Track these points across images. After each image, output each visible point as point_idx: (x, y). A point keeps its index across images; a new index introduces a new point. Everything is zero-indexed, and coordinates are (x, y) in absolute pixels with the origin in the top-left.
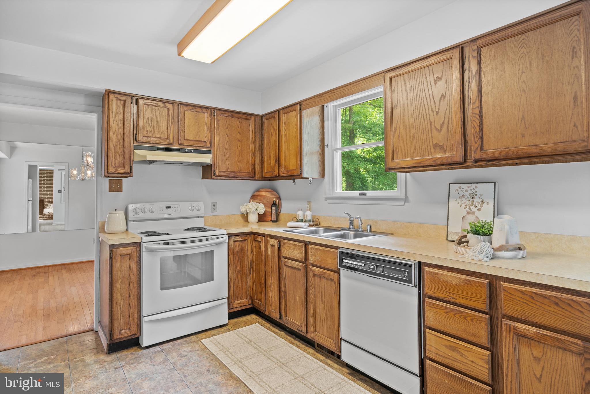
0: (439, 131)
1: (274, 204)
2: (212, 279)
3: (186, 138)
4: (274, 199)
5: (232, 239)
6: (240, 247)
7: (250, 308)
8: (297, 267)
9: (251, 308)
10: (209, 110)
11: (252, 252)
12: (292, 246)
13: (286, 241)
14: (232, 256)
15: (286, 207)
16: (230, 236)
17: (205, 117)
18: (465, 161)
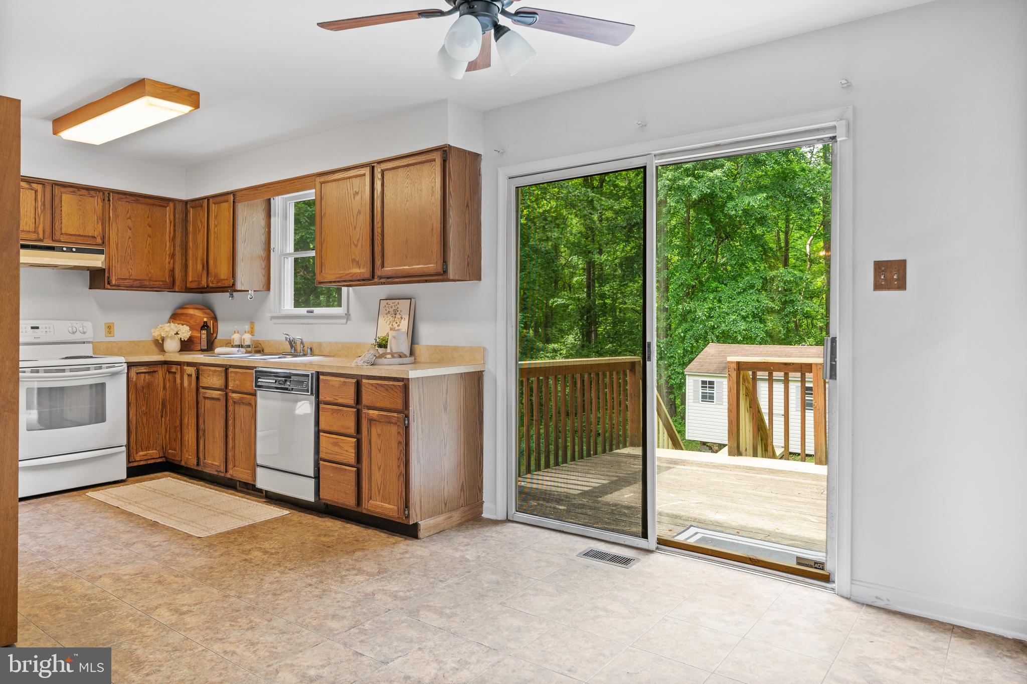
0: (356, 246)
1: (205, 326)
2: (103, 420)
3: (63, 232)
4: (205, 320)
5: (134, 370)
6: (147, 380)
7: (160, 462)
8: (216, 397)
9: (163, 462)
10: (101, 193)
11: (164, 388)
12: (211, 373)
13: (205, 368)
14: (134, 393)
15: (224, 330)
16: (130, 365)
17: (96, 203)
18: (373, 277)
